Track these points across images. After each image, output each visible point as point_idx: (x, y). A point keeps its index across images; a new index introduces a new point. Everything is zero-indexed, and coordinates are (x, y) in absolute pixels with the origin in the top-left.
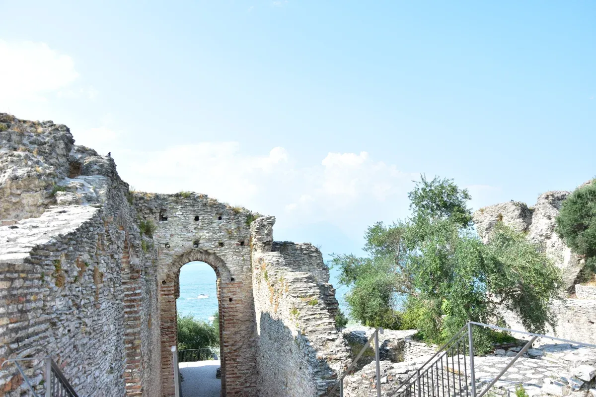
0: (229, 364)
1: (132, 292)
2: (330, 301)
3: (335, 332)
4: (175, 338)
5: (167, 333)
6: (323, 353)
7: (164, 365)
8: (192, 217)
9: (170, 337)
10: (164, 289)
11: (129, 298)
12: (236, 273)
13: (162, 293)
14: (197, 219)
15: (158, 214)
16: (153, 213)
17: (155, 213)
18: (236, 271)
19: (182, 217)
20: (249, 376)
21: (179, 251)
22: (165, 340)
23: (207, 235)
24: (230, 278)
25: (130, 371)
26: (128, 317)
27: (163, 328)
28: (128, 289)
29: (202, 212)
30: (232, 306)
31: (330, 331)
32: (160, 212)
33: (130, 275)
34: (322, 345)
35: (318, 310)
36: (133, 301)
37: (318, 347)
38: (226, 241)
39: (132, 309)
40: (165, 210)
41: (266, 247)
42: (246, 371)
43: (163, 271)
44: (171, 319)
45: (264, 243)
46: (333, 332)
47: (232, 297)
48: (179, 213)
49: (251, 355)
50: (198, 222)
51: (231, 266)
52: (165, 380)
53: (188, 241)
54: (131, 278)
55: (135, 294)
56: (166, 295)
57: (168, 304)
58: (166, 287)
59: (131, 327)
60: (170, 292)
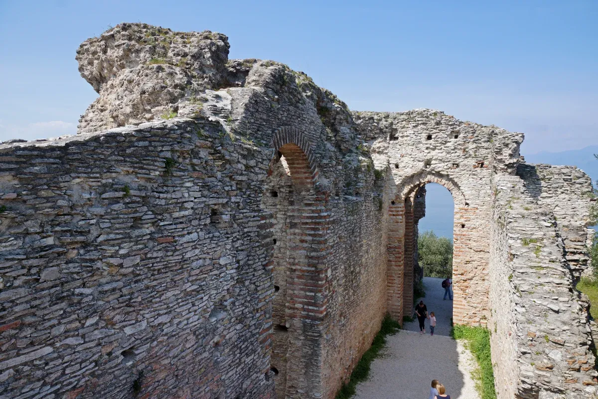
0: (457, 293)
1: (317, 215)
2: (575, 249)
3: (567, 299)
4: (401, 259)
5: (394, 252)
6: (538, 328)
7: (389, 283)
8: (424, 135)
9: (396, 257)
10: (392, 209)
11: (313, 221)
12: (471, 197)
13: (391, 213)
14: (429, 138)
15: (389, 134)
16: (383, 133)
17: (385, 132)
18: (472, 195)
19: (413, 136)
20: (479, 311)
21: (409, 172)
22: (391, 259)
23: (440, 155)
24: (464, 203)
25: (313, 294)
26: (313, 240)
27: (390, 248)
28: (313, 211)
29: (435, 131)
30: (464, 233)
31: (557, 298)
32: (391, 133)
33: (315, 196)
34: (539, 316)
35: (545, 261)
36: (319, 223)
37: (532, 317)
38: (462, 162)
39: (316, 232)
40: (396, 130)
41: (509, 170)
42: (475, 305)
43: (392, 191)
44: (398, 239)
45: (506, 165)
46: (561, 299)
47: (464, 223)
48: (410, 132)
49: (483, 289)
50: (431, 141)
51: (466, 189)
52: (390, 298)
53: (419, 161)
54: (317, 200)
55: (321, 217)
56: (394, 215)
57: (396, 224)
58: (395, 208)
59: (315, 250)
60: (398, 213)
